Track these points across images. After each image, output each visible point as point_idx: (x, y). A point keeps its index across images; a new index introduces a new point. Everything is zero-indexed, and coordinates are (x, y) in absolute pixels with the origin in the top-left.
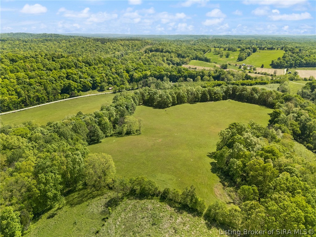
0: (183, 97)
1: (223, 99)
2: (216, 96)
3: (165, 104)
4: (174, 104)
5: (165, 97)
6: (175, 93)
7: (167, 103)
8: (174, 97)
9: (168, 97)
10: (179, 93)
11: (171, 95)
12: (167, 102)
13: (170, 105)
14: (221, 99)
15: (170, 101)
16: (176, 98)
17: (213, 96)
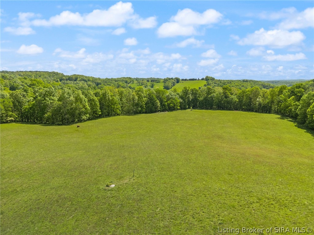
0: (112, 104)
1: (182, 108)
2: (170, 103)
3: (73, 115)
4: (95, 116)
5: (72, 98)
6: (96, 94)
7: (77, 112)
8: (93, 100)
9: (78, 99)
10: (104, 95)
11: (86, 96)
12: (76, 109)
13: (84, 117)
14: (179, 108)
15: (86, 109)
16: (98, 104)
17: (166, 103)
